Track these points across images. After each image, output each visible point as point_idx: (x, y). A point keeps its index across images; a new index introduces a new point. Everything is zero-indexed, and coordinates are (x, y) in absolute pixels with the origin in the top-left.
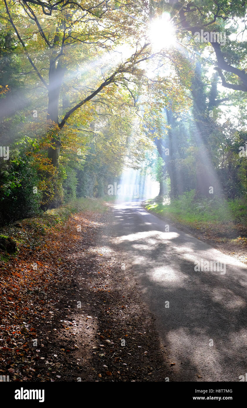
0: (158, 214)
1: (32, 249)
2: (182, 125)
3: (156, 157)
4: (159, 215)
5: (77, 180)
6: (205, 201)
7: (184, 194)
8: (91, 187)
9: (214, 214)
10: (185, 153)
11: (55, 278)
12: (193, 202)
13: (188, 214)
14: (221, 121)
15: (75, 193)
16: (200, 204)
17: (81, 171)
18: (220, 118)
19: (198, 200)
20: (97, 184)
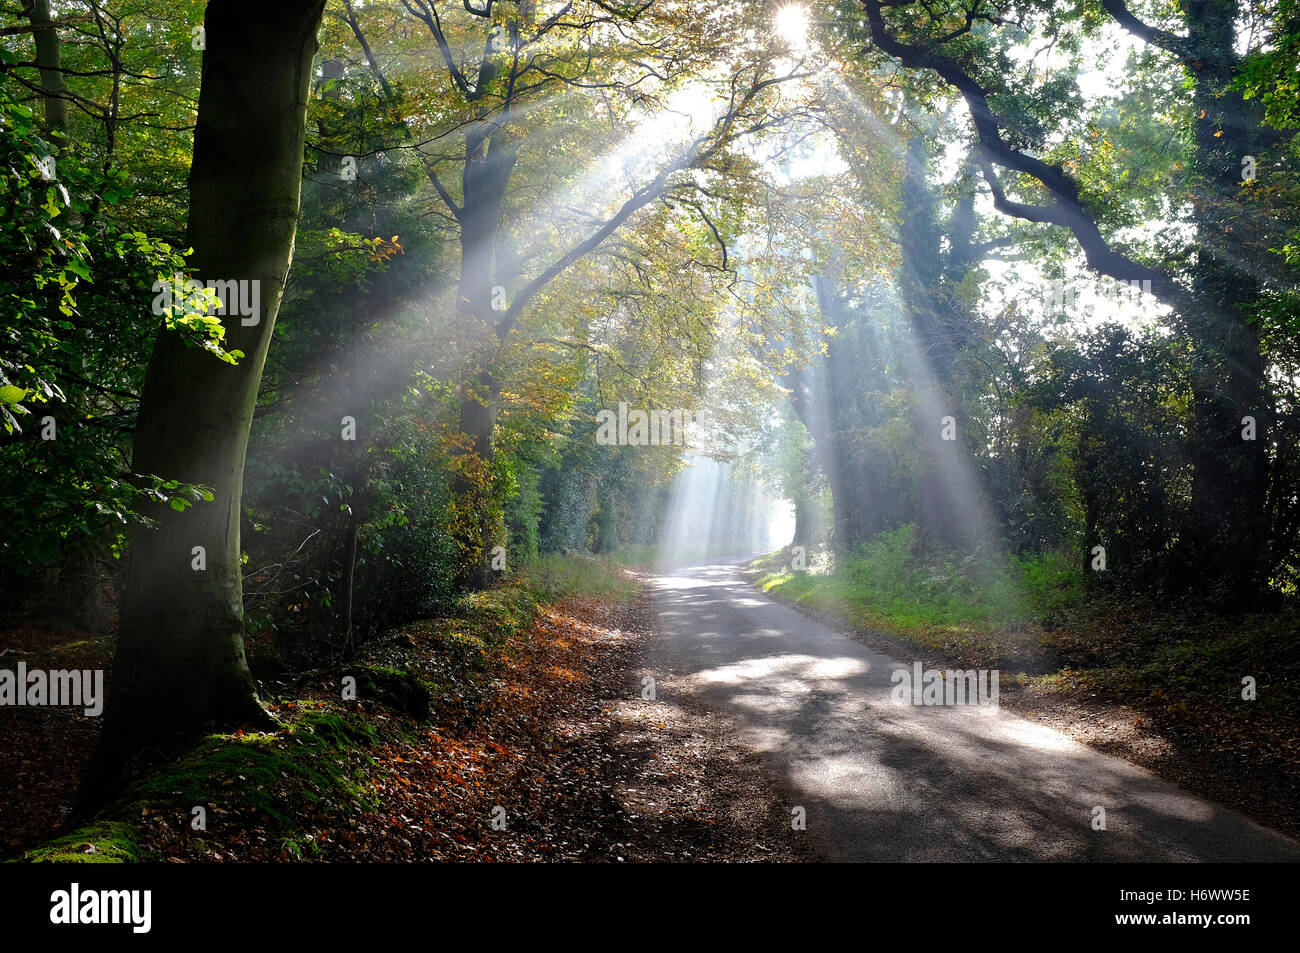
0: (800, 604)
1: (470, 710)
2: (865, 320)
3: (782, 421)
4: (804, 607)
5: (541, 499)
6: (949, 561)
7: (881, 539)
8: (582, 519)
9: (980, 601)
10: (877, 410)
11: (554, 789)
12: (909, 564)
13: (898, 601)
14: (990, 308)
15: (534, 538)
16: (933, 569)
17: (554, 468)
18: (987, 299)
19: (927, 557)
20: (598, 510)
